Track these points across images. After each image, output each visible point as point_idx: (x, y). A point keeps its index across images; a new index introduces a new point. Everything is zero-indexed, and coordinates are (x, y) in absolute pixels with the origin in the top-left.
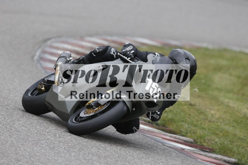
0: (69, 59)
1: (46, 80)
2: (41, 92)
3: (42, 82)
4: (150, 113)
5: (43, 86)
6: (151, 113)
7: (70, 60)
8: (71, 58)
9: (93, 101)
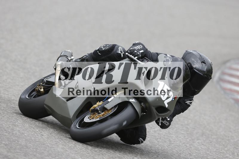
0: (70, 58)
1: (45, 80)
2: (39, 94)
3: (40, 83)
4: (159, 118)
5: (42, 87)
6: (161, 119)
7: (72, 59)
8: (72, 58)
9: (99, 105)
